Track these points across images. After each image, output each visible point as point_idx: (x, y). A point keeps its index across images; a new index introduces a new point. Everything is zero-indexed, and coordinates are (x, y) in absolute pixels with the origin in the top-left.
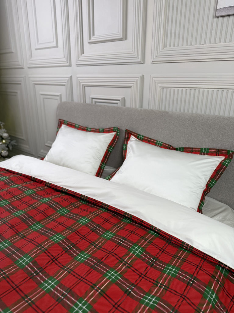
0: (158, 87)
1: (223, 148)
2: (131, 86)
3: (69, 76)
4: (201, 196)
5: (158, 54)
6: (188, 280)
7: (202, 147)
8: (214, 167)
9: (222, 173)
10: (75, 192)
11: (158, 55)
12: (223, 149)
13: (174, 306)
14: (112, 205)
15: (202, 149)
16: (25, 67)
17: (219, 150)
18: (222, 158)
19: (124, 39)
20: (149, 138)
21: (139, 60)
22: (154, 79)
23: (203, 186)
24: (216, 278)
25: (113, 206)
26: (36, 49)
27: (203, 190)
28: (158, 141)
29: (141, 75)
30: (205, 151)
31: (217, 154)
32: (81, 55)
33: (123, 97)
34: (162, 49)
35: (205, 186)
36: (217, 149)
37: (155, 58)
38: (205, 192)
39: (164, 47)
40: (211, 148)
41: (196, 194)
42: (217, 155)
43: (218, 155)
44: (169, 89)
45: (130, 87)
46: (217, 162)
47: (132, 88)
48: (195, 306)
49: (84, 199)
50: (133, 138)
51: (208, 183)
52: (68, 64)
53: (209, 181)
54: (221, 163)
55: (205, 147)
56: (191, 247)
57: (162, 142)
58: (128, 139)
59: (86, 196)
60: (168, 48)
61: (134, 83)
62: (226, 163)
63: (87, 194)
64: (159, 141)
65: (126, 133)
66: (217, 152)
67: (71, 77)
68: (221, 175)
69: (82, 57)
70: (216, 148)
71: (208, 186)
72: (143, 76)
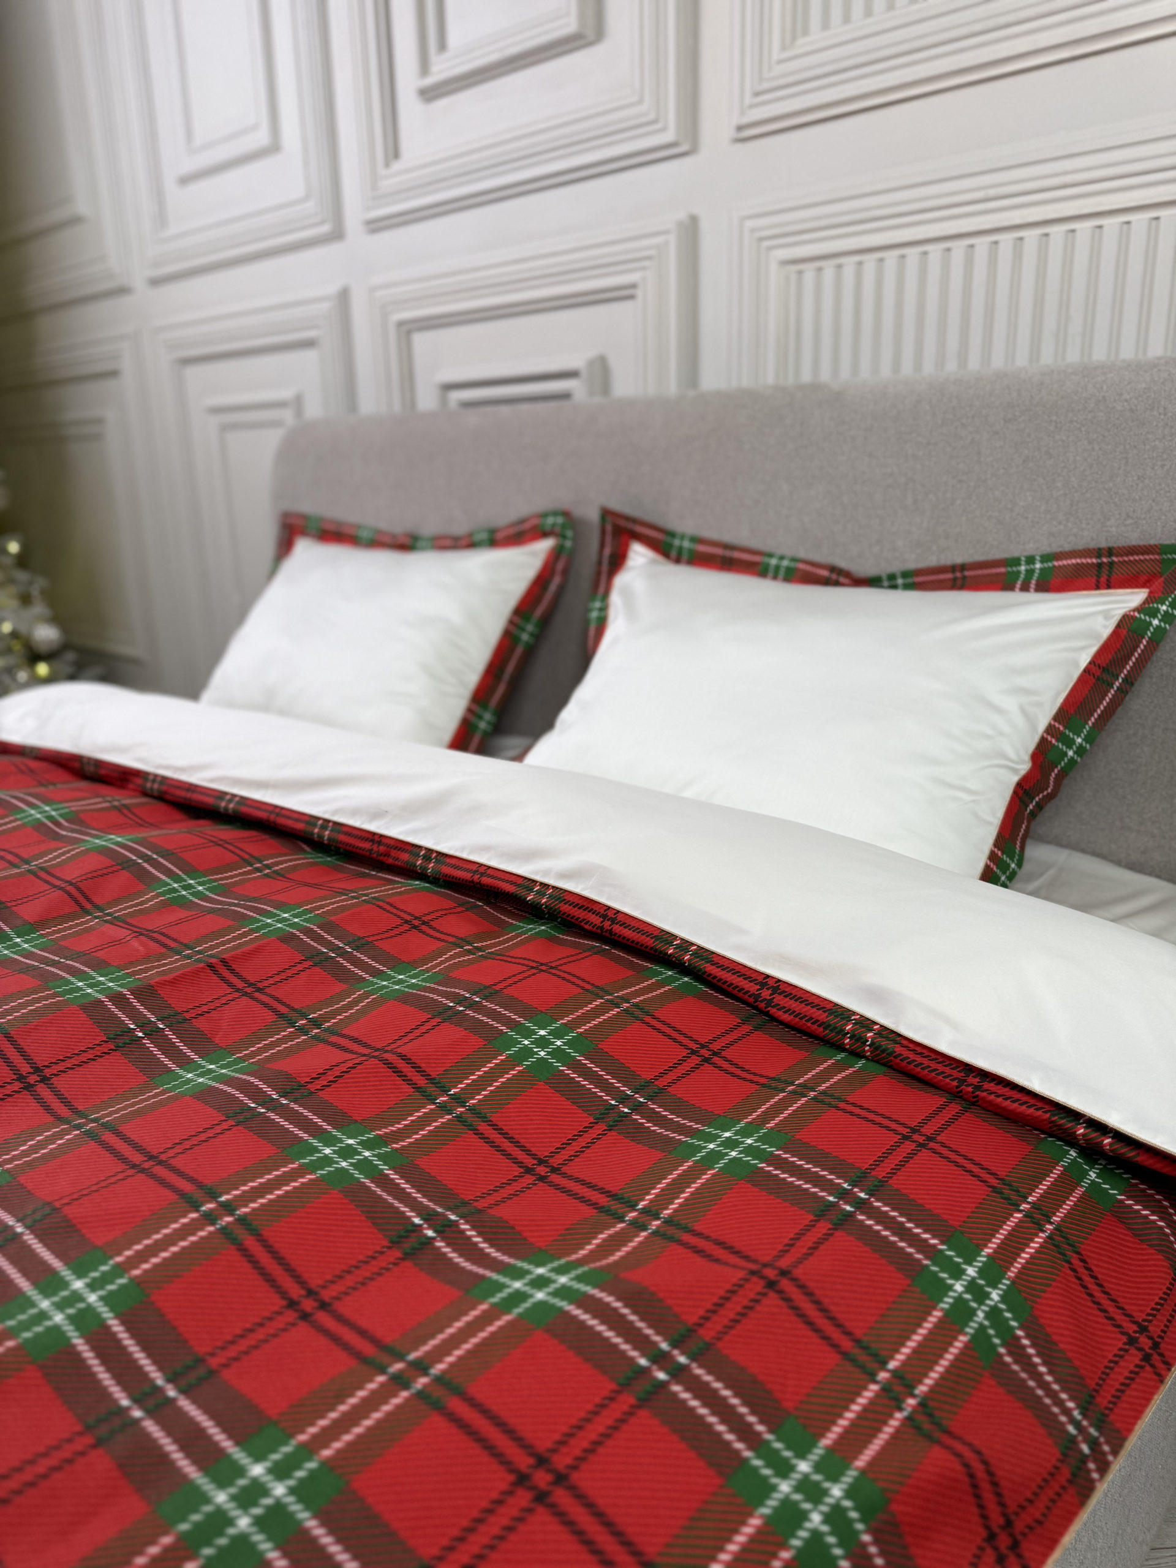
0: (774, 267)
1: (1134, 538)
2: (633, 286)
3: (332, 289)
4: (1000, 813)
5: (761, 79)
6: (830, 1194)
7: (1016, 554)
8: (1083, 648)
9: (1129, 681)
10: (282, 808)
11: (766, 85)
12: (1134, 543)
13: (695, 1319)
14: (462, 849)
15: (1016, 562)
16: (138, 282)
17: (1110, 552)
18: (1131, 599)
19: (590, 34)
20: (727, 546)
21: (669, 136)
22: (750, 224)
23: (1012, 754)
24: (1030, 1199)
25: (464, 855)
26: (185, 180)
27: (1015, 779)
28: (771, 555)
29: (682, 215)
30: (1029, 573)
31: (1103, 579)
32: (387, 165)
33: (592, 353)
34: (784, 48)
35: (1027, 757)
36: (1099, 552)
37: (752, 106)
38: (1026, 792)
39: (794, 38)
40: (1067, 547)
41: (967, 797)
42: (1098, 587)
43: (1109, 586)
44: (829, 267)
45: (623, 294)
46: (1100, 620)
47: (639, 292)
48: (848, 1333)
49: (321, 836)
50: (639, 555)
51: (1043, 742)
52: (325, 228)
53: (1050, 729)
54: (1126, 621)
55: (1030, 548)
56: (886, 1032)
57: (793, 560)
58: (617, 561)
59: (336, 818)
60: (816, 37)
61: (644, 268)
62: (1156, 622)
63: (336, 812)
64: (779, 552)
65: (603, 532)
66: (1099, 566)
67: (344, 297)
68: (1123, 692)
69: (393, 178)
70: (1093, 545)
71: (1043, 755)
72: (694, 220)
